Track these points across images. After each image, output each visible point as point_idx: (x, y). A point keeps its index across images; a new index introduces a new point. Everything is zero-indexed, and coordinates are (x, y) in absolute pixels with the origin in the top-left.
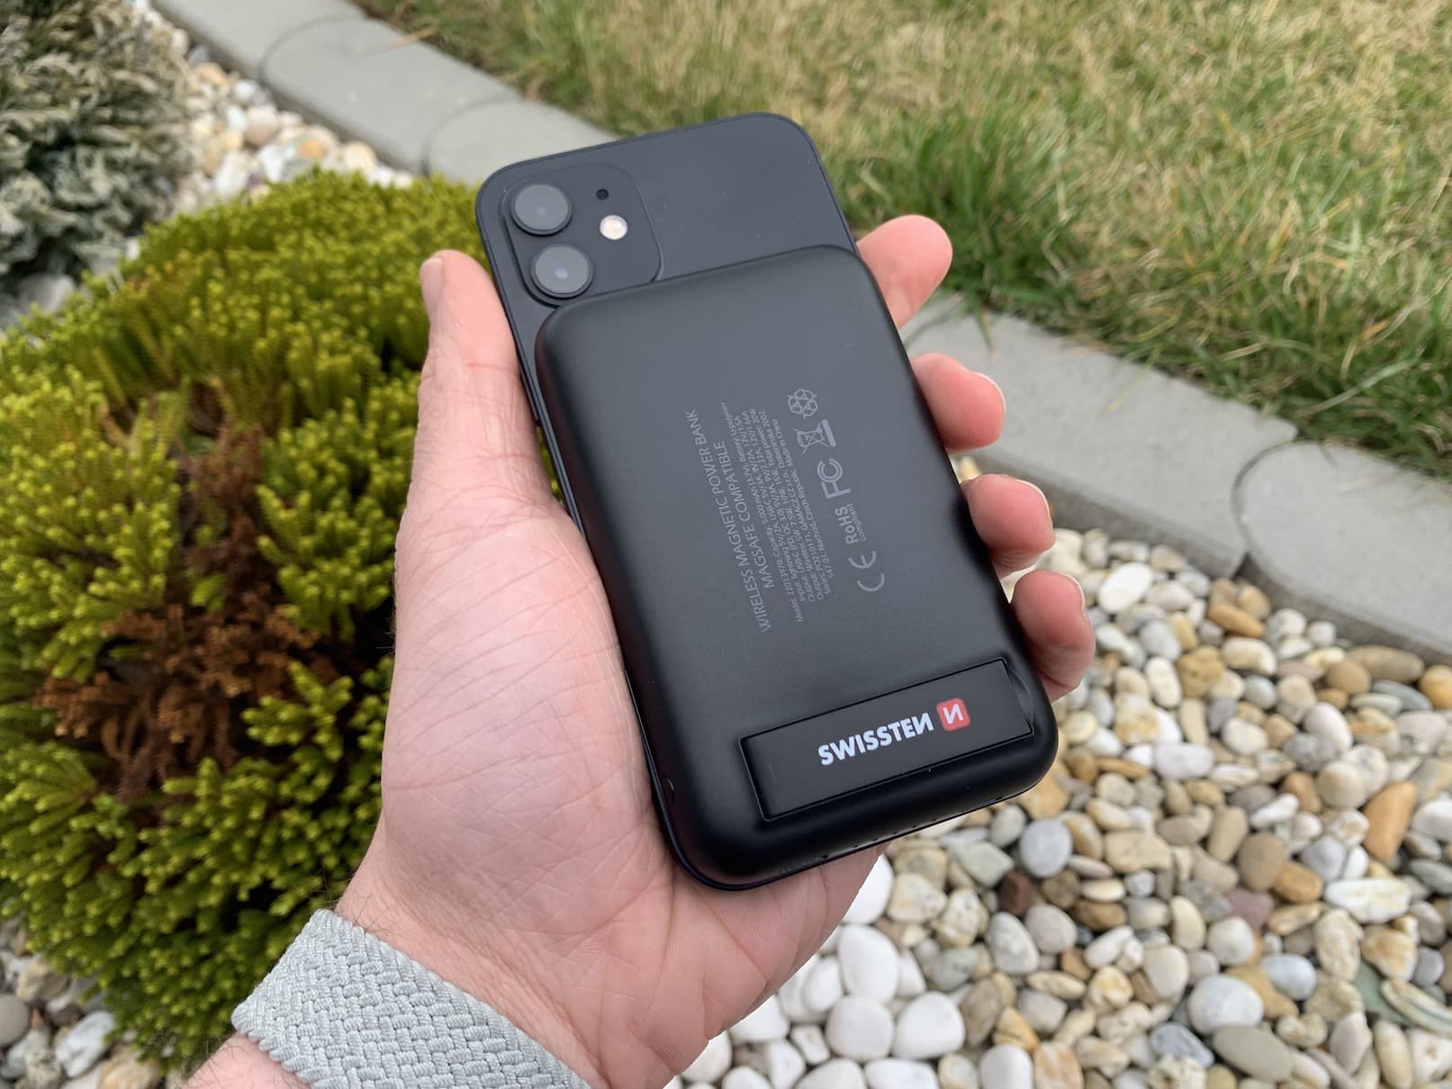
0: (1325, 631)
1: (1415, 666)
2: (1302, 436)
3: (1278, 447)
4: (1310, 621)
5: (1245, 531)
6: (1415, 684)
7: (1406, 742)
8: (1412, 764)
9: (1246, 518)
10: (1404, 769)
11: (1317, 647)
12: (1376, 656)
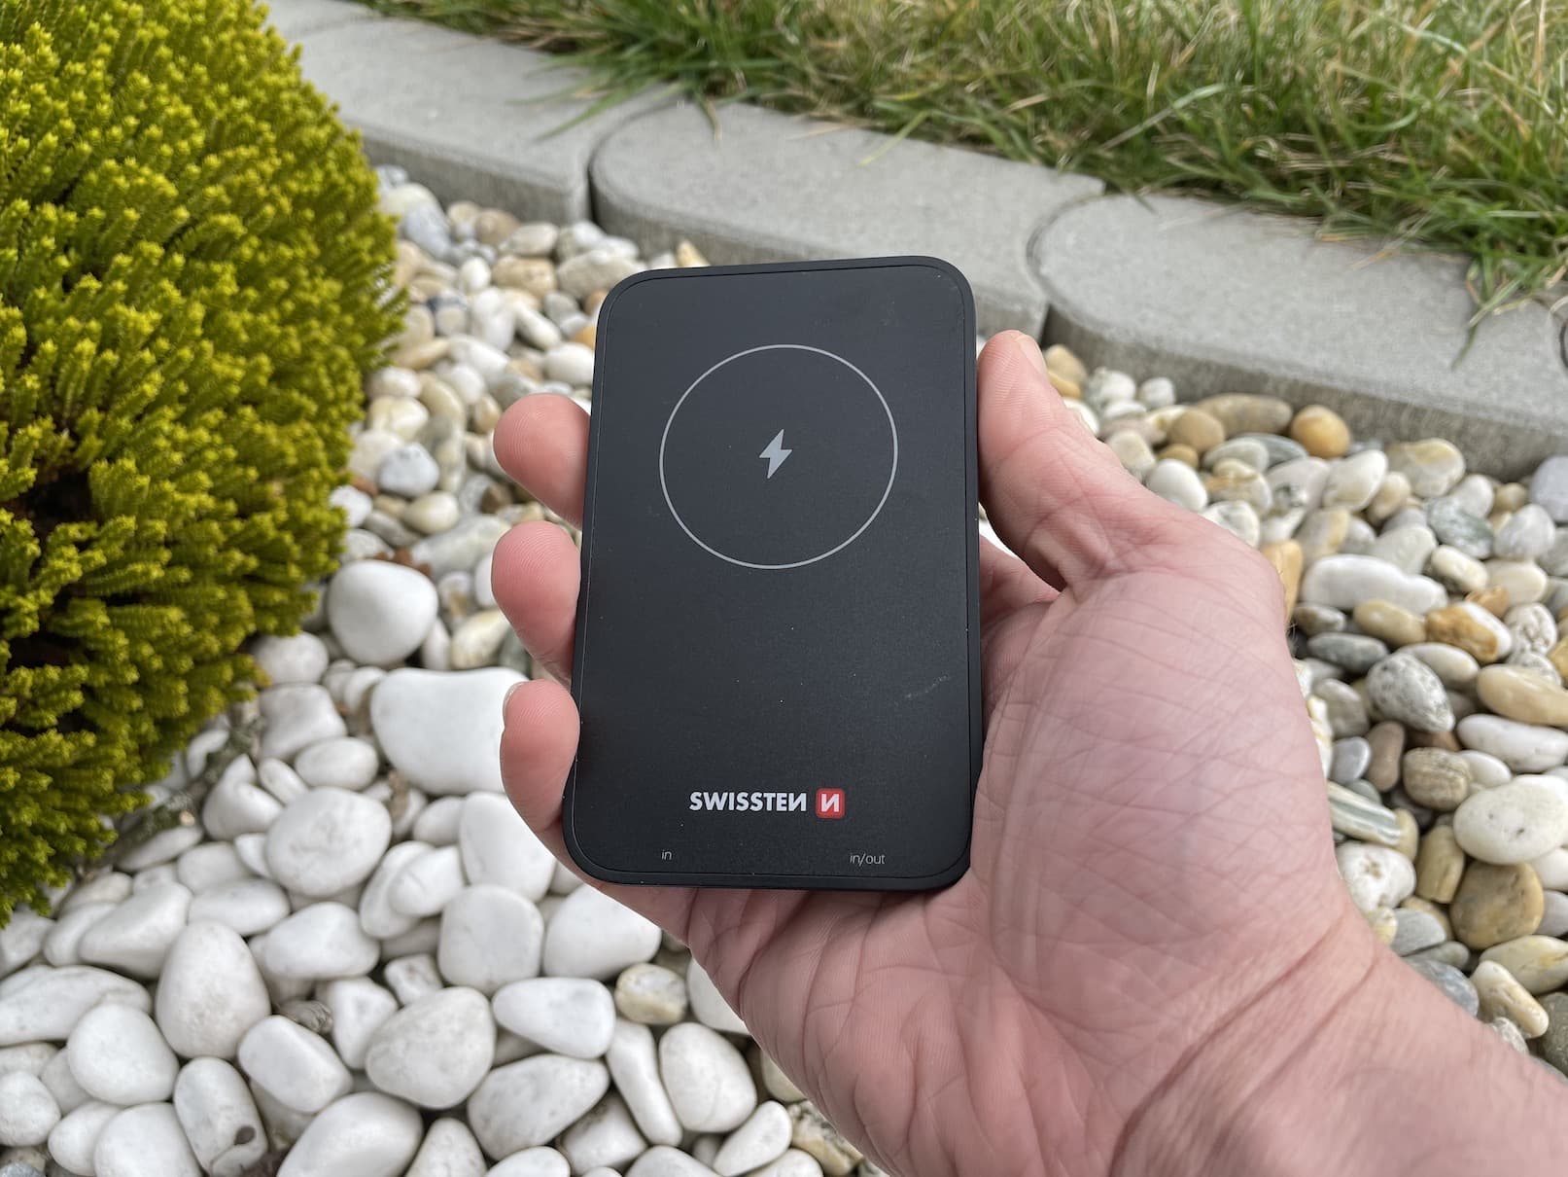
0: (1162, 389)
1: (1283, 411)
2: (1112, 189)
3: (1082, 202)
4: (1140, 382)
5: (1045, 282)
6: (1286, 432)
7: (1281, 496)
8: (1293, 519)
9: (1044, 270)
10: (1285, 526)
11: (1152, 408)
12: (1227, 404)
